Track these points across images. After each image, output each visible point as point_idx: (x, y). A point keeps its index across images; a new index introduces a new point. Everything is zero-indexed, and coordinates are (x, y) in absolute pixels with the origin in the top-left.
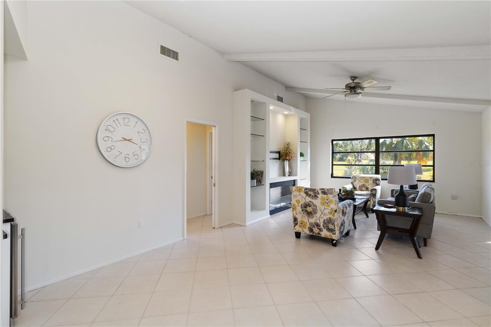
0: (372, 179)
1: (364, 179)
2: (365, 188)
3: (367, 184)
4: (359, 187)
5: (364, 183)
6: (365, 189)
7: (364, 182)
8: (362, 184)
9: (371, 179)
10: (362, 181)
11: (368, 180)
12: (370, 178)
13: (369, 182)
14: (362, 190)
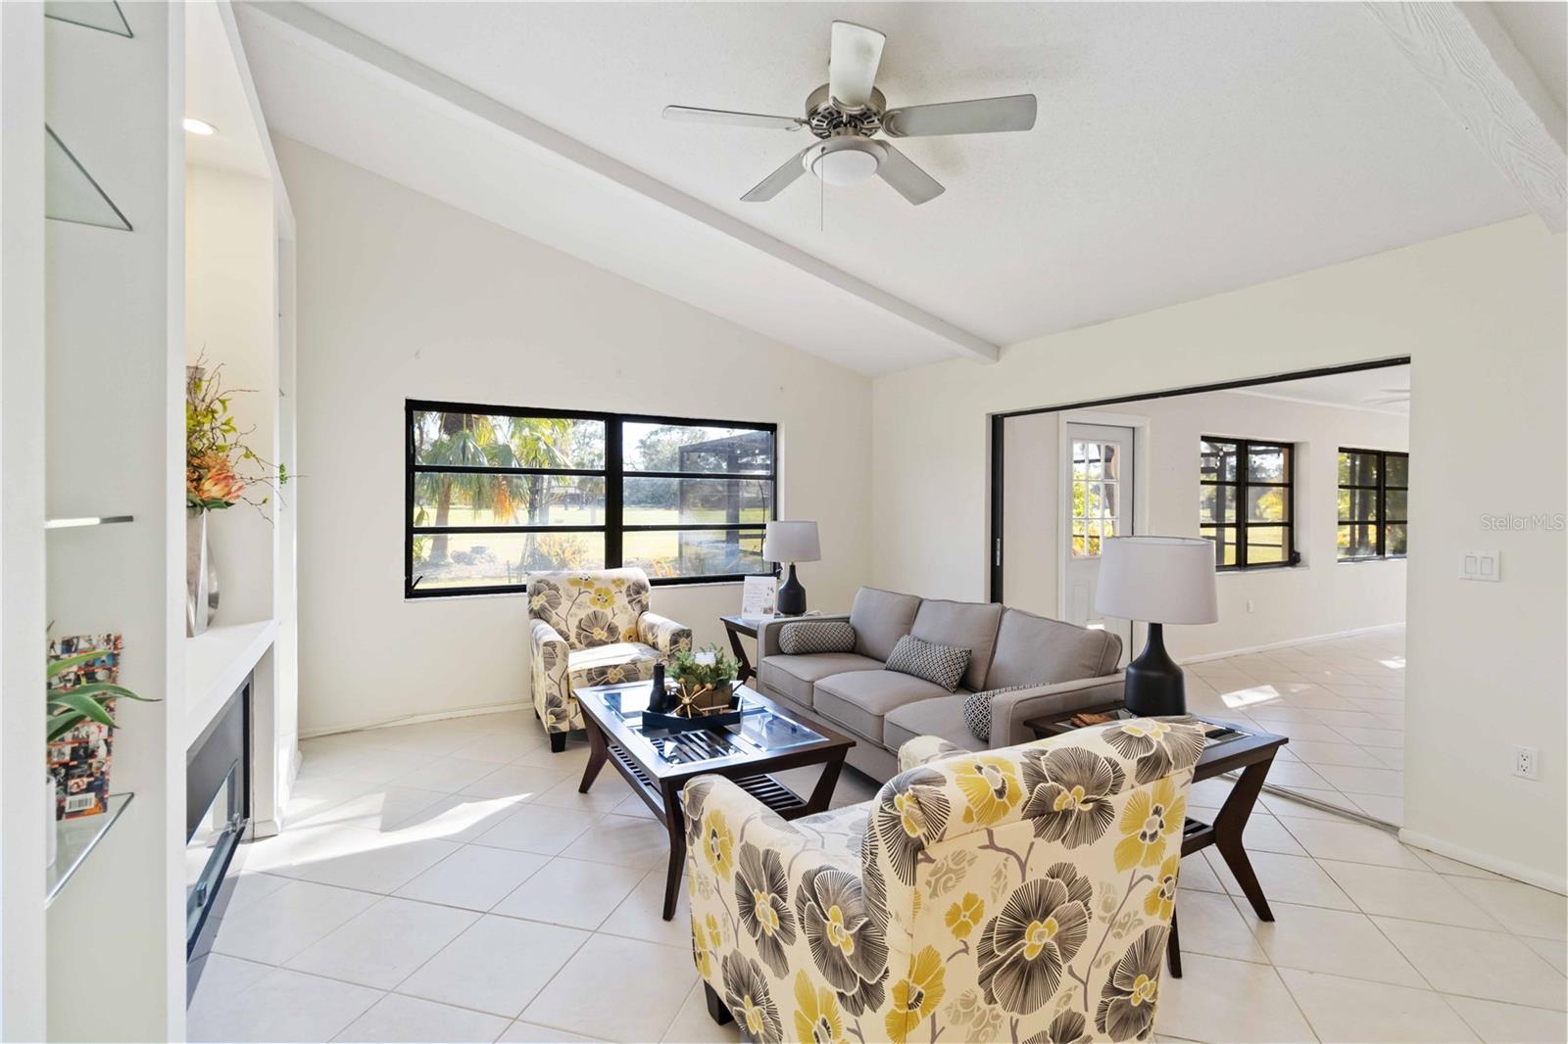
0: (624, 588)
1: (592, 591)
2: (602, 629)
3: (608, 612)
4: (579, 627)
5: (597, 608)
6: (603, 635)
7: (594, 602)
8: (590, 611)
9: (618, 586)
10: (585, 598)
11: (608, 592)
12: (614, 581)
13: (613, 602)
14: (593, 644)
